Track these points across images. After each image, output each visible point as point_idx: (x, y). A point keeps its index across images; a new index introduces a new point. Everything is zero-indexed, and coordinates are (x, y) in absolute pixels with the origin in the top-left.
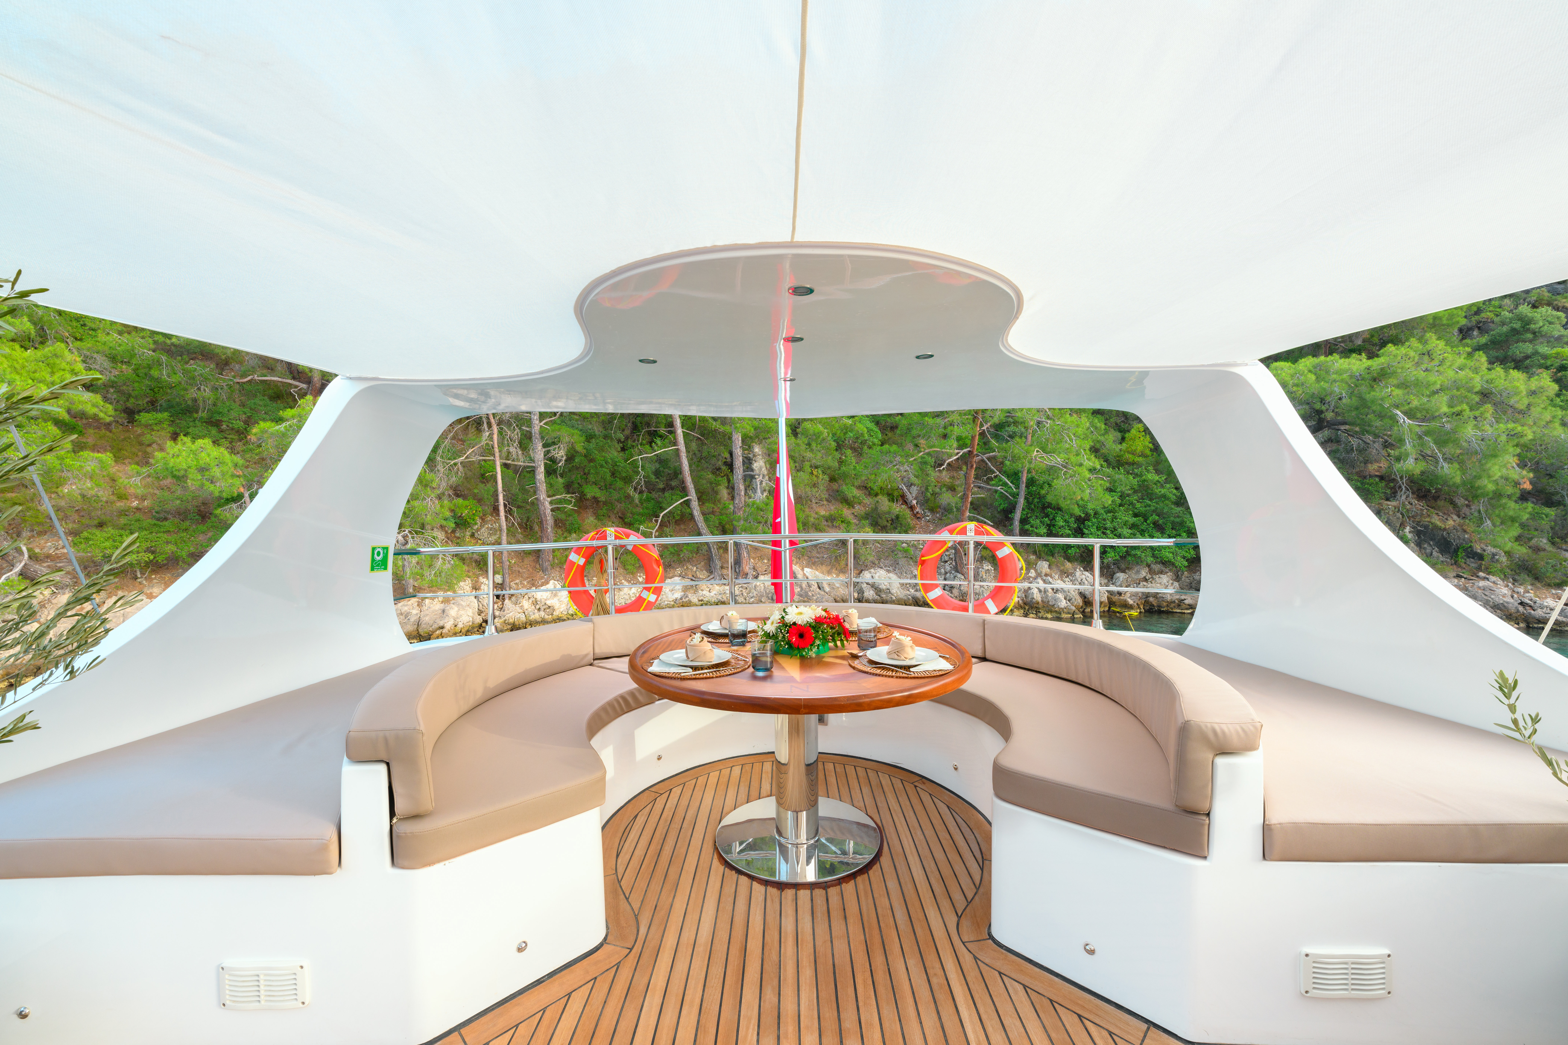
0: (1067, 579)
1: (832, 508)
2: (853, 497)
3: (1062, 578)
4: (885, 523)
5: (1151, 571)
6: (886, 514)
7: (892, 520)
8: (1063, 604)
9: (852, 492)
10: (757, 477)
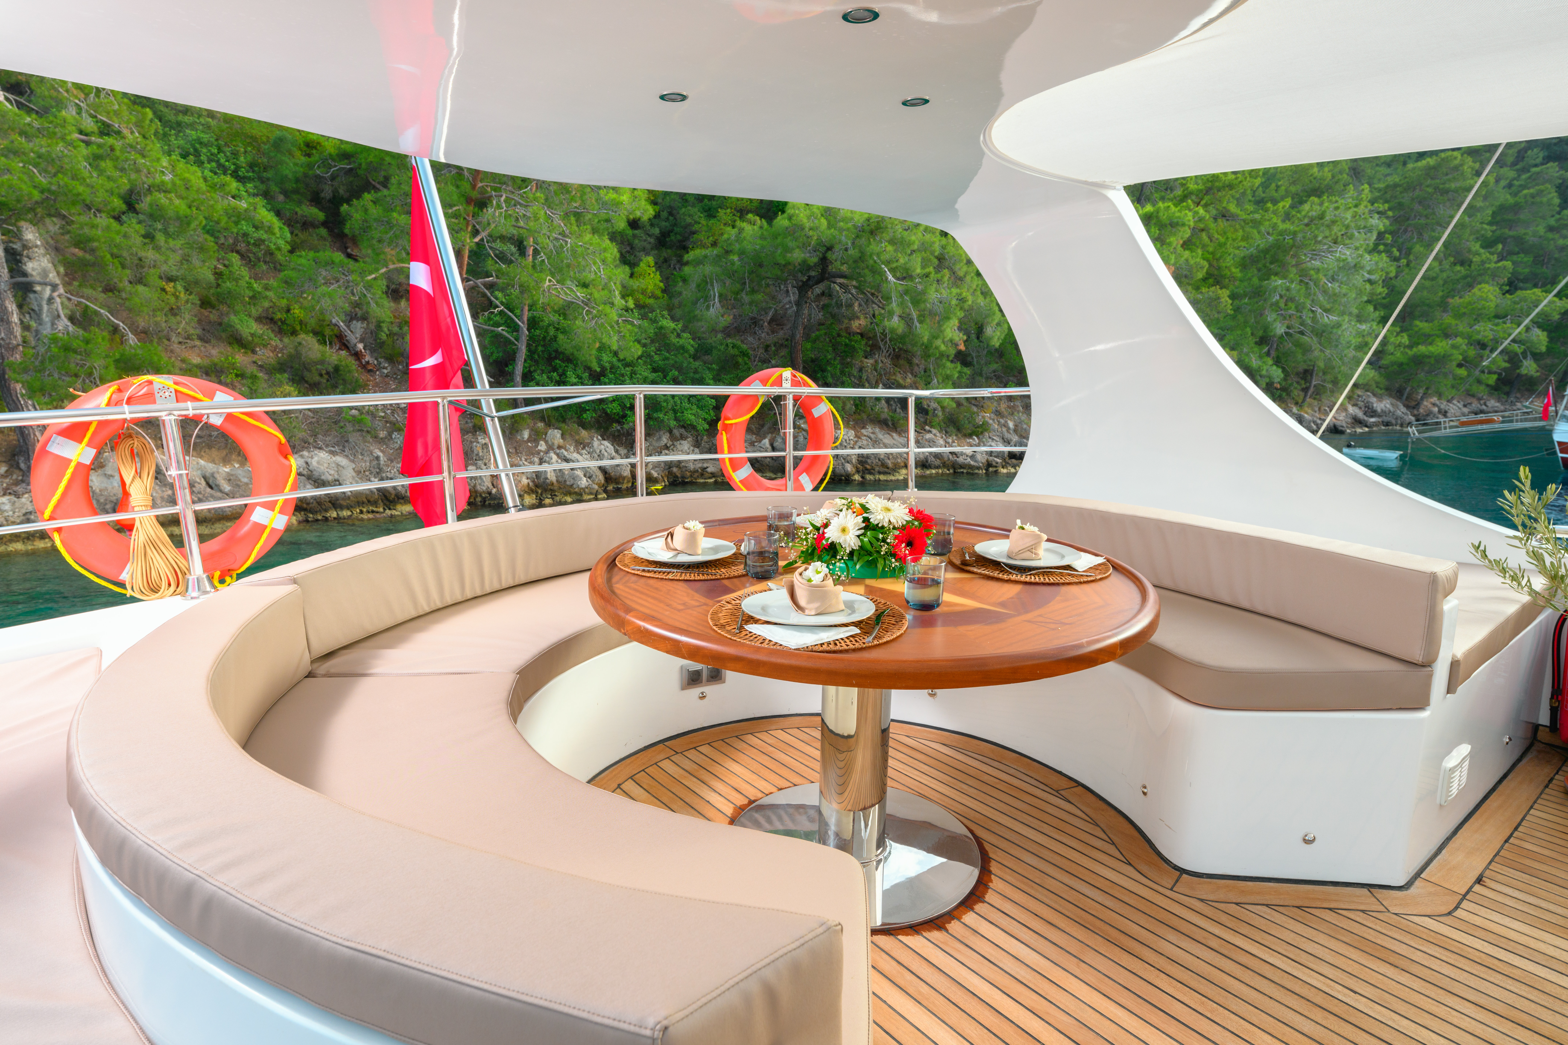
0: (584, 451)
1: (214, 352)
2: (252, 335)
3: (578, 450)
4: (317, 378)
5: (673, 438)
6: (316, 363)
7: (328, 373)
8: (584, 482)
9: (249, 327)
10: (38, 288)
